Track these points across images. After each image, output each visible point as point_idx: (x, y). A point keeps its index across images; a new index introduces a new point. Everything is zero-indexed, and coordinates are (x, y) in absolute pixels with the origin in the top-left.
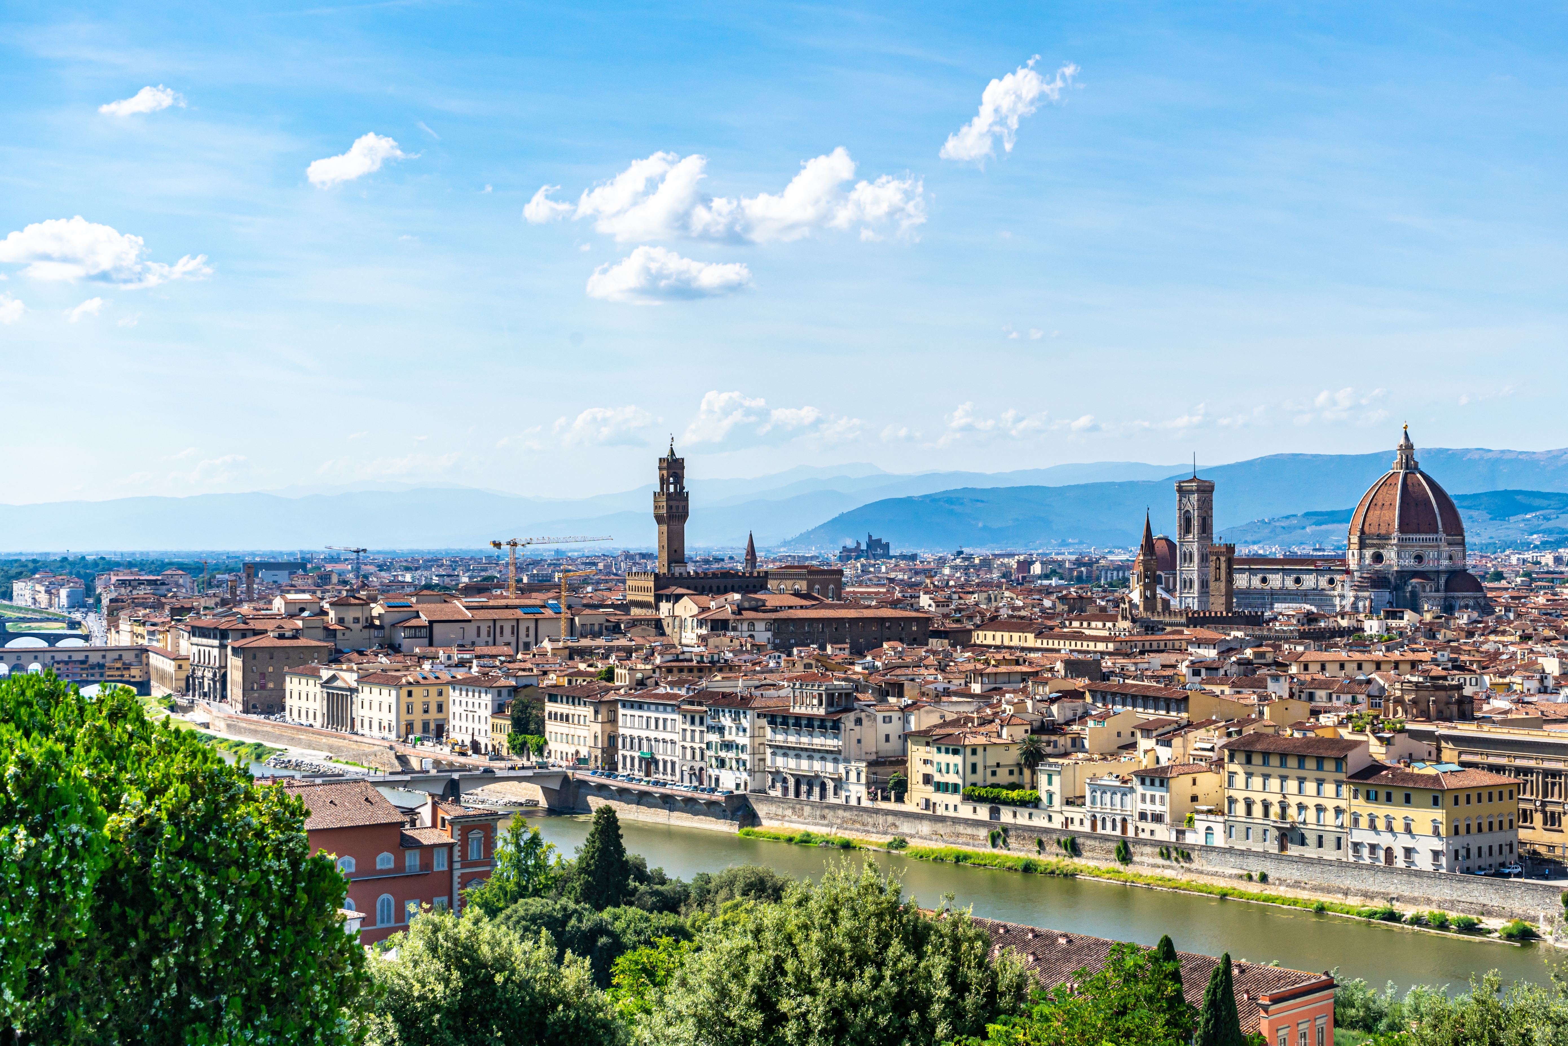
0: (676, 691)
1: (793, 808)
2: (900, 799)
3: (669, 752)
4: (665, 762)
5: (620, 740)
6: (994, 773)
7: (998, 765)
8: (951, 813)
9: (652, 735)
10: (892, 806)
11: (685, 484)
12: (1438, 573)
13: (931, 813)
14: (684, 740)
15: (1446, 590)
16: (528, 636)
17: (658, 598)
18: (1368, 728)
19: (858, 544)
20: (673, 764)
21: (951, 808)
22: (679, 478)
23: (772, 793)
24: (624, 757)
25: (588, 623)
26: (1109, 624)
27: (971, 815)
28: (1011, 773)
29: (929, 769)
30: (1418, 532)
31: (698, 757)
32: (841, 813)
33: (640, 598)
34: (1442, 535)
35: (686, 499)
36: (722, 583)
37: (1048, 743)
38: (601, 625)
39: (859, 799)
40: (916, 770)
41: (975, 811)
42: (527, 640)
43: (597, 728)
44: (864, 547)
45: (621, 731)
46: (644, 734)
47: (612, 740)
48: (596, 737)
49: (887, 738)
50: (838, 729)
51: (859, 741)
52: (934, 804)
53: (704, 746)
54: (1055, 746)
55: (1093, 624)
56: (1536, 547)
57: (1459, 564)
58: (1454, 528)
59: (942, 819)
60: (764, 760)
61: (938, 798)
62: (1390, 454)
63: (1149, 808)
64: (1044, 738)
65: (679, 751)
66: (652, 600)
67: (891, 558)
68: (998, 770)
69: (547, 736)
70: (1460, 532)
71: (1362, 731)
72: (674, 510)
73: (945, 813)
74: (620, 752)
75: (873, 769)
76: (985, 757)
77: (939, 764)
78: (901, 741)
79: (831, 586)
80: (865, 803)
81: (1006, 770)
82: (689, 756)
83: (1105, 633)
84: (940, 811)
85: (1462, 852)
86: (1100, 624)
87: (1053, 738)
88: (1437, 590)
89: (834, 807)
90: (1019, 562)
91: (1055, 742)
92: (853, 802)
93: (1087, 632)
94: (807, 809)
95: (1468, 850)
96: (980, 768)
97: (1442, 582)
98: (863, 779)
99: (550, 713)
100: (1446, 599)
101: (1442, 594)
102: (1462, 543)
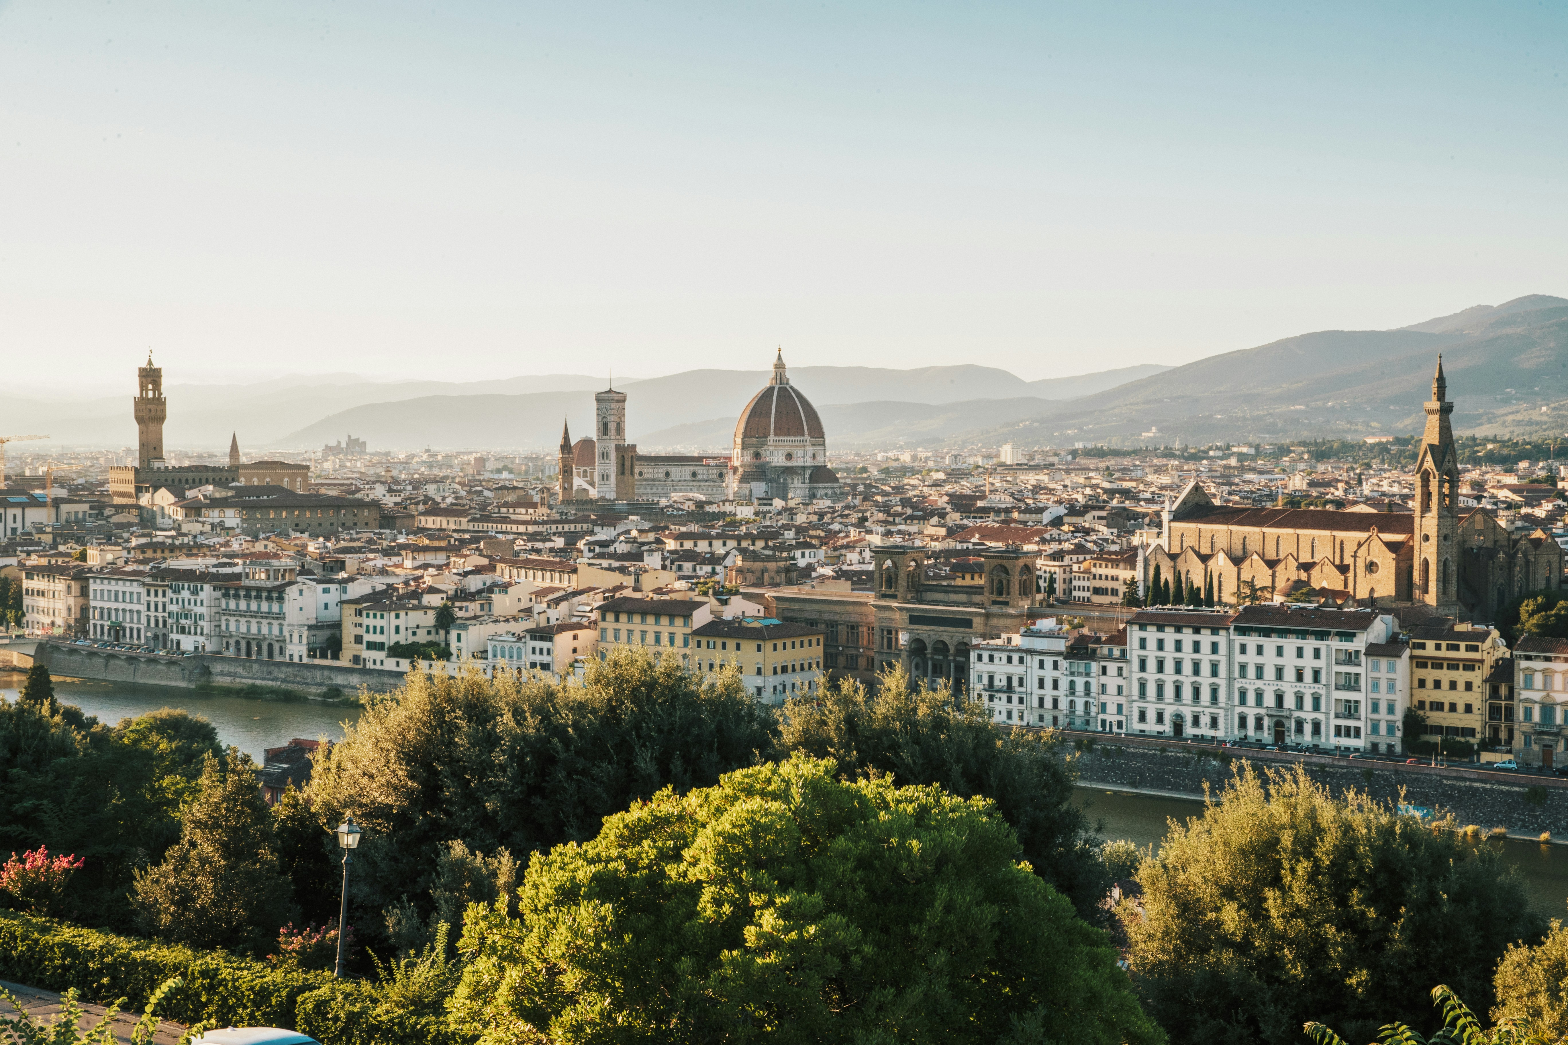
0: (141, 568)
1: (244, 666)
2: (336, 657)
3: (135, 620)
4: (131, 629)
5: (91, 611)
6: (414, 634)
7: (418, 627)
8: (378, 666)
9: (121, 606)
10: (328, 662)
11: (162, 391)
12: (804, 468)
13: (361, 666)
14: (149, 609)
15: (810, 482)
16: (15, 522)
17: (139, 490)
18: (711, 591)
19: (339, 442)
20: (139, 630)
21: (378, 663)
22: (157, 385)
23: (226, 654)
24: (95, 626)
25: (73, 510)
26: (531, 511)
27: (394, 668)
28: (429, 633)
29: (361, 631)
30: (789, 435)
31: (161, 625)
32: (284, 669)
33: (122, 490)
34: (807, 437)
35: (164, 404)
36: (197, 476)
37: (461, 609)
38: (85, 513)
39: (301, 657)
40: (349, 632)
41: (398, 664)
42: (14, 526)
43: (71, 601)
44: (344, 445)
45: (92, 603)
46: (114, 605)
47: (84, 610)
48: (69, 609)
49: (326, 606)
50: (283, 599)
51: (301, 609)
52: (364, 660)
53: (166, 615)
54: (467, 611)
55: (518, 510)
56: (901, 447)
57: (820, 461)
58: (817, 431)
59: (371, 672)
60: (219, 626)
61: (366, 654)
62: (766, 373)
63: (538, 658)
64: (457, 604)
65: (144, 620)
66: (133, 491)
67: (367, 454)
68: (418, 631)
69: (25, 609)
70: (822, 436)
71: (705, 594)
72: (153, 413)
73: (372, 667)
74: (92, 622)
75: (313, 632)
76: (407, 620)
77: (368, 627)
78: (338, 609)
79: (299, 479)
80: (305, 660)
81: (425, 631)
82: (153, 624)
83: (528, 518)
84: (370, 665)
85: (780, 688)
86: (523, 511)
87: (465, 604)
88: (803, 482)
89: (280, 664)
90: (476, 459)
91: (467, 607)
92: (296, 660)
93: (513, 517)
94: (256, 666)
95: (784, 686)
96: (402, 630)
97: (807, 475)
98: (304, 641)
99: (27, 590)
100: (810, 488)
101: (807, 485)
102: (824, 444)
